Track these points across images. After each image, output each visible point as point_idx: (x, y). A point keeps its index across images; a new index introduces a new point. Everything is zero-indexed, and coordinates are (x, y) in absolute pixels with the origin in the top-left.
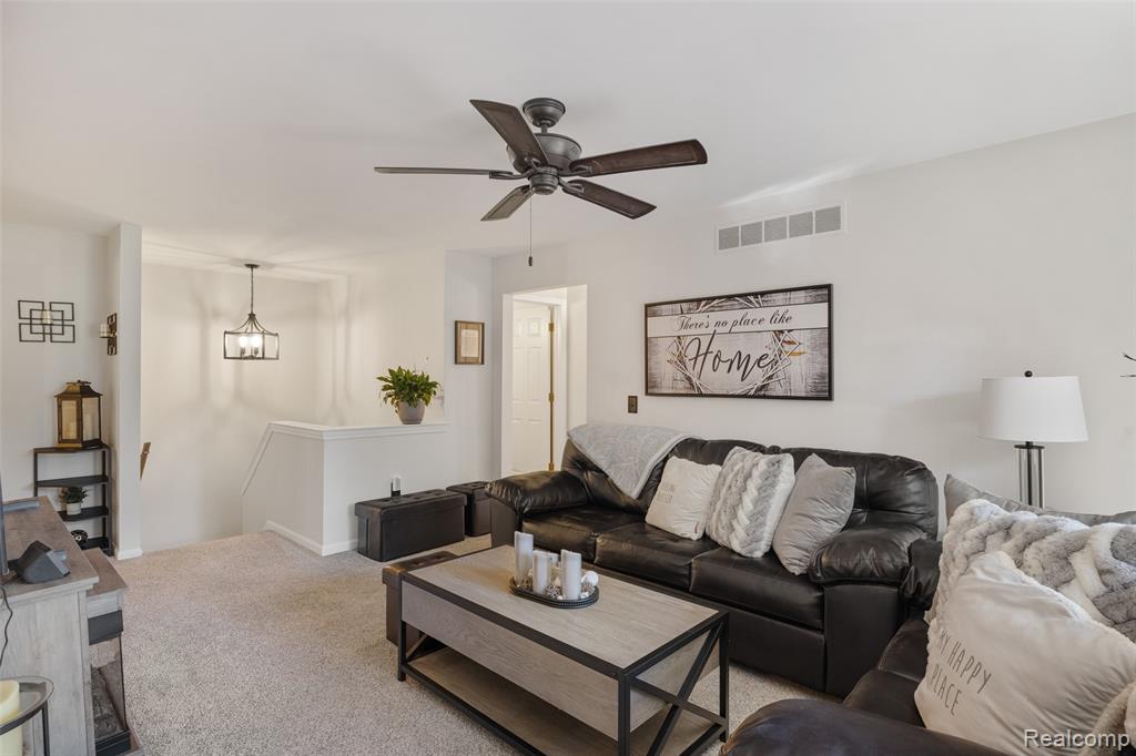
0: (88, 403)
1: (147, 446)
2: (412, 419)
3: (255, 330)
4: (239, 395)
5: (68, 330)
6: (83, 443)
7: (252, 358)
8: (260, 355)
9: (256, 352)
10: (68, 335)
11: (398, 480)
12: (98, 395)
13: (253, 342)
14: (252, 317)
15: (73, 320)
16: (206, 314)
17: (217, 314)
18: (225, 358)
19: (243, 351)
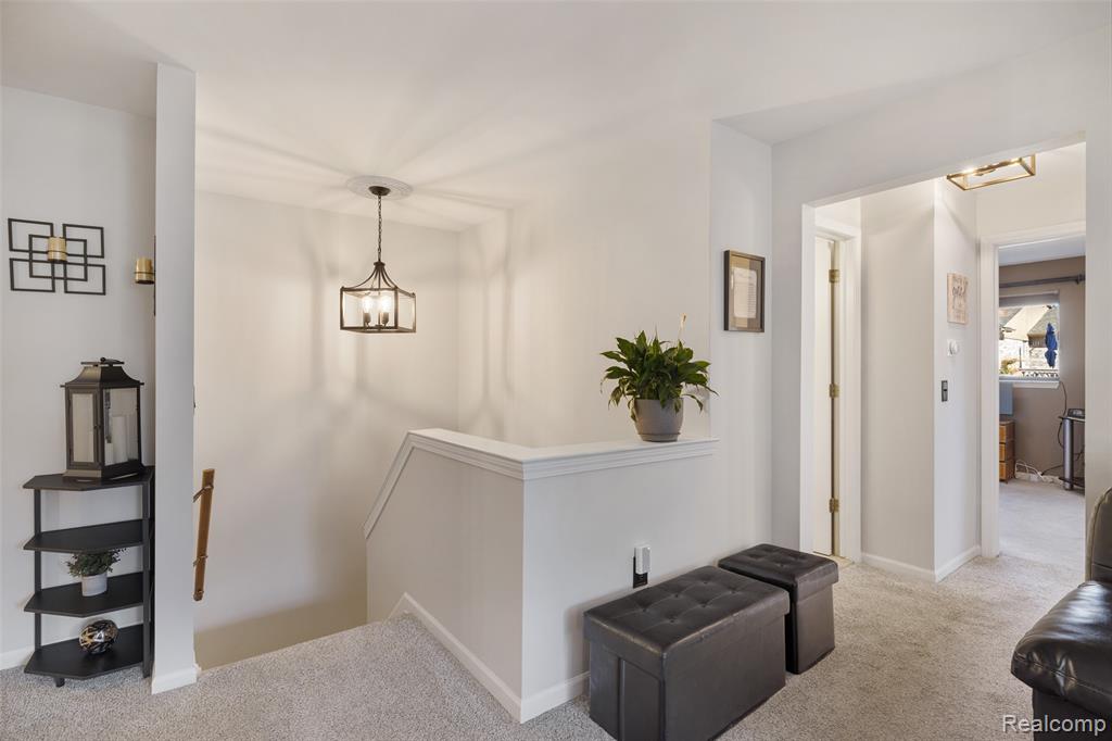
0: (120, 398)
1: (209, 477)
2: (660, 431)
3: (383, 285)
4: (361, 385)
5: (95, 273)
6: (105, 469)
7: (379, 329)
8: (391, 323)
9: (386, 320)
10: (95, 282)
11: (646, 552)
12: (136, 384)
13: (380, 304)
14: (379, 267)
15: (102, 257)
16: (317, 270)
17: (333, 272)
18: (342, 328)
19: (367, 319)
